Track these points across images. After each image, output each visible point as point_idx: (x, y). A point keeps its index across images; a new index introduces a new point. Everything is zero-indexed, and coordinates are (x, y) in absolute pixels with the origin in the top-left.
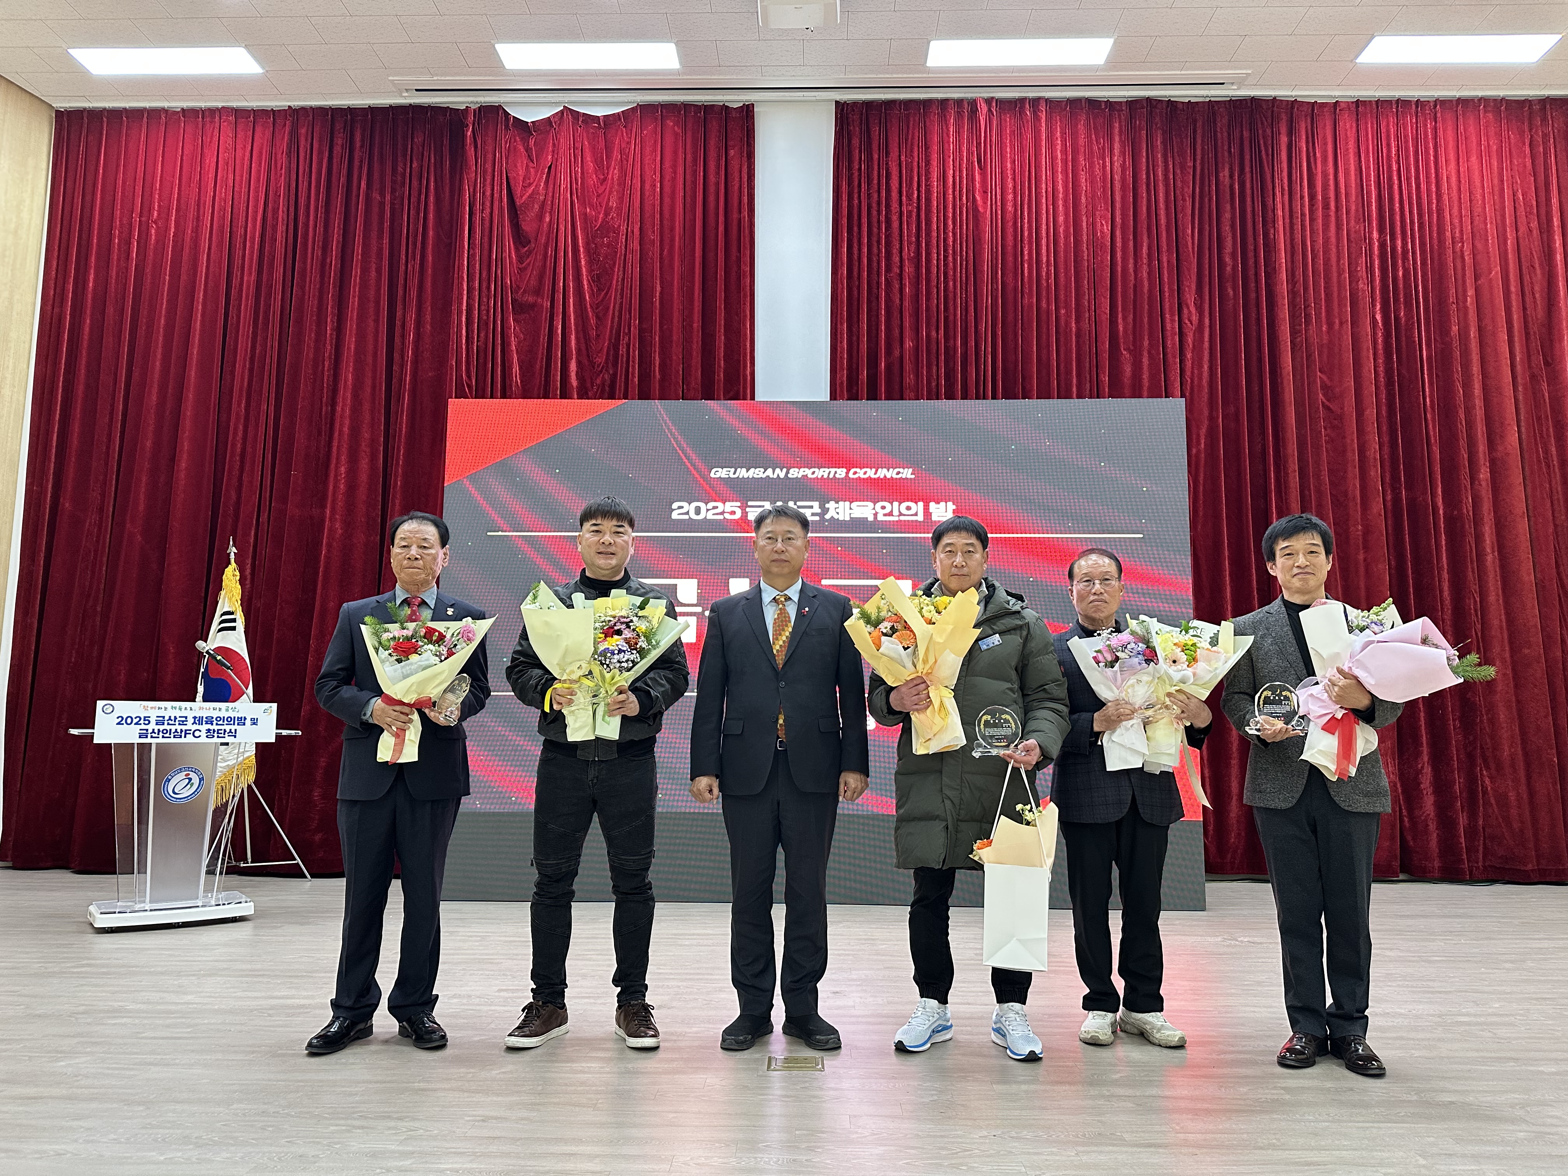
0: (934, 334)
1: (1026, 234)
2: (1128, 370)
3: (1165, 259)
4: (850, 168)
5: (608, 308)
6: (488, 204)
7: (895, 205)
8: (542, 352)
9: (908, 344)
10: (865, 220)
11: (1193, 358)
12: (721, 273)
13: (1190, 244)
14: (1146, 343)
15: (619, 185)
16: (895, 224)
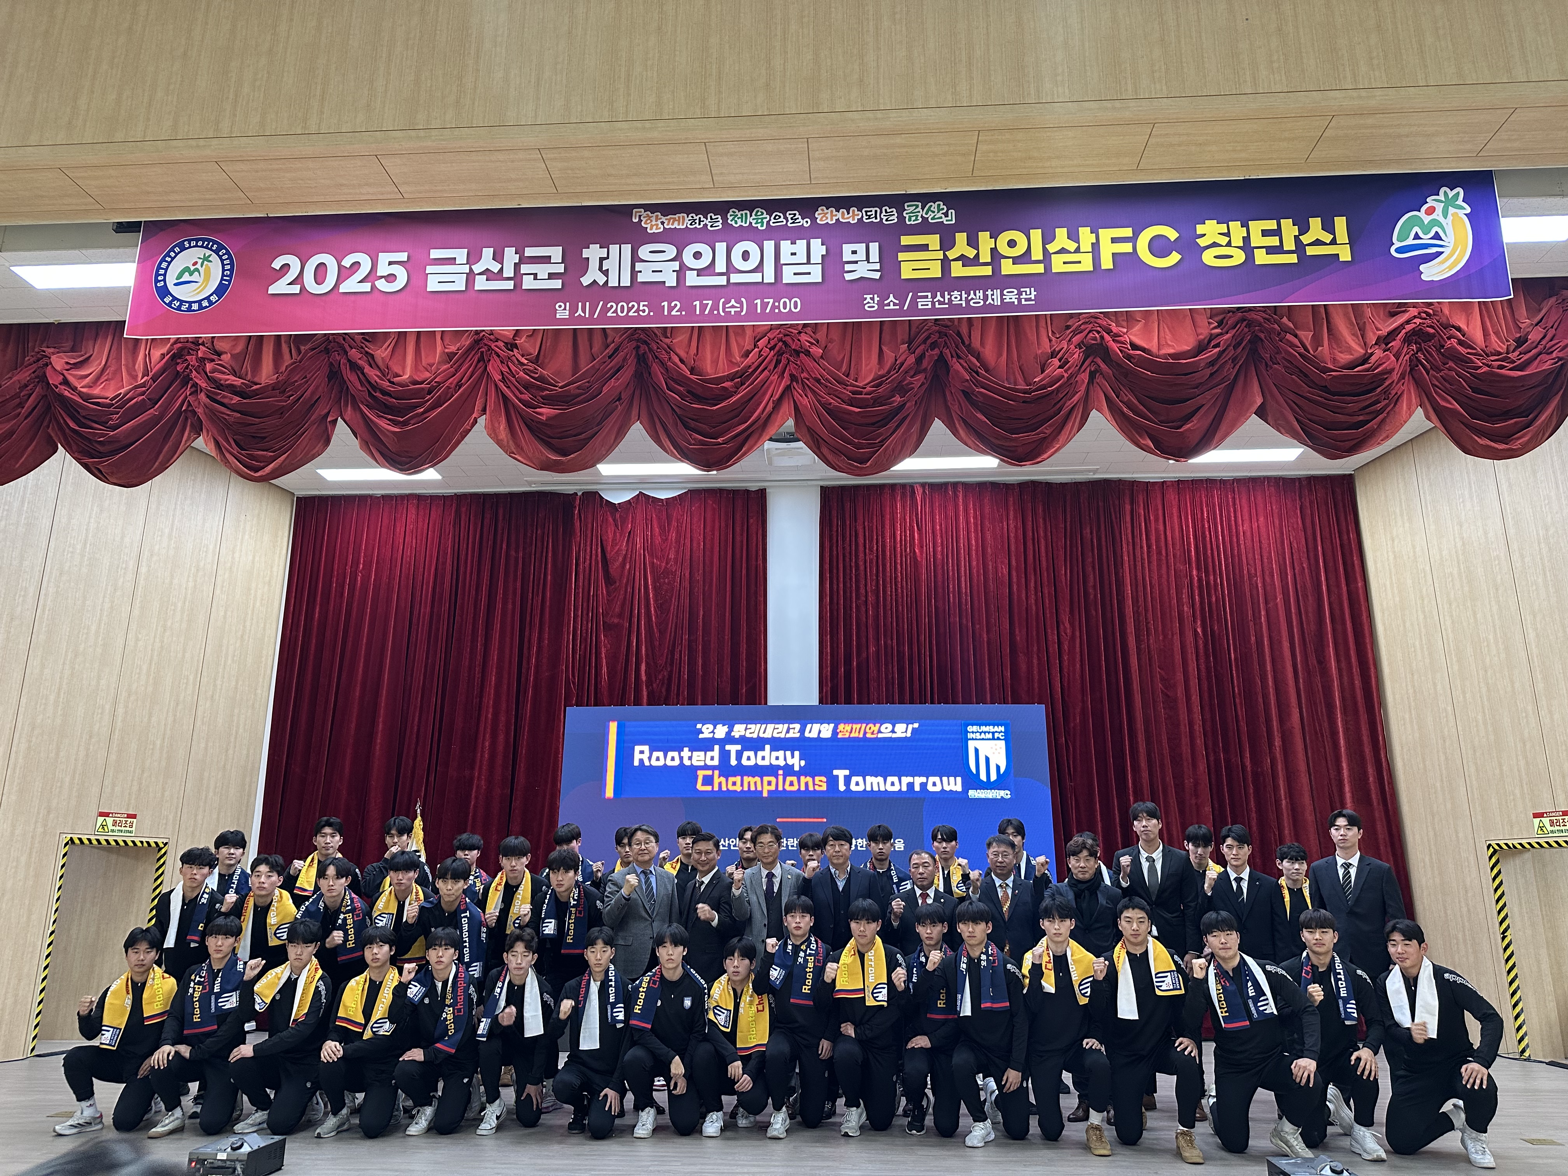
0: (889, 642)
1: (951, 574)
2: (1023, 667)
3: (1046, 592)
4: (831, 530)
5: (668, 625)
6: (588, 557)
7: (861, 555)
8: (622, 658)
9: (872, 649)
10: (841, 566)
11: (1068, 659)
12: (744, 602)
13: (1063, 580)
14: (1035, 649)
15: (676, 543)
16: (862, 568)
